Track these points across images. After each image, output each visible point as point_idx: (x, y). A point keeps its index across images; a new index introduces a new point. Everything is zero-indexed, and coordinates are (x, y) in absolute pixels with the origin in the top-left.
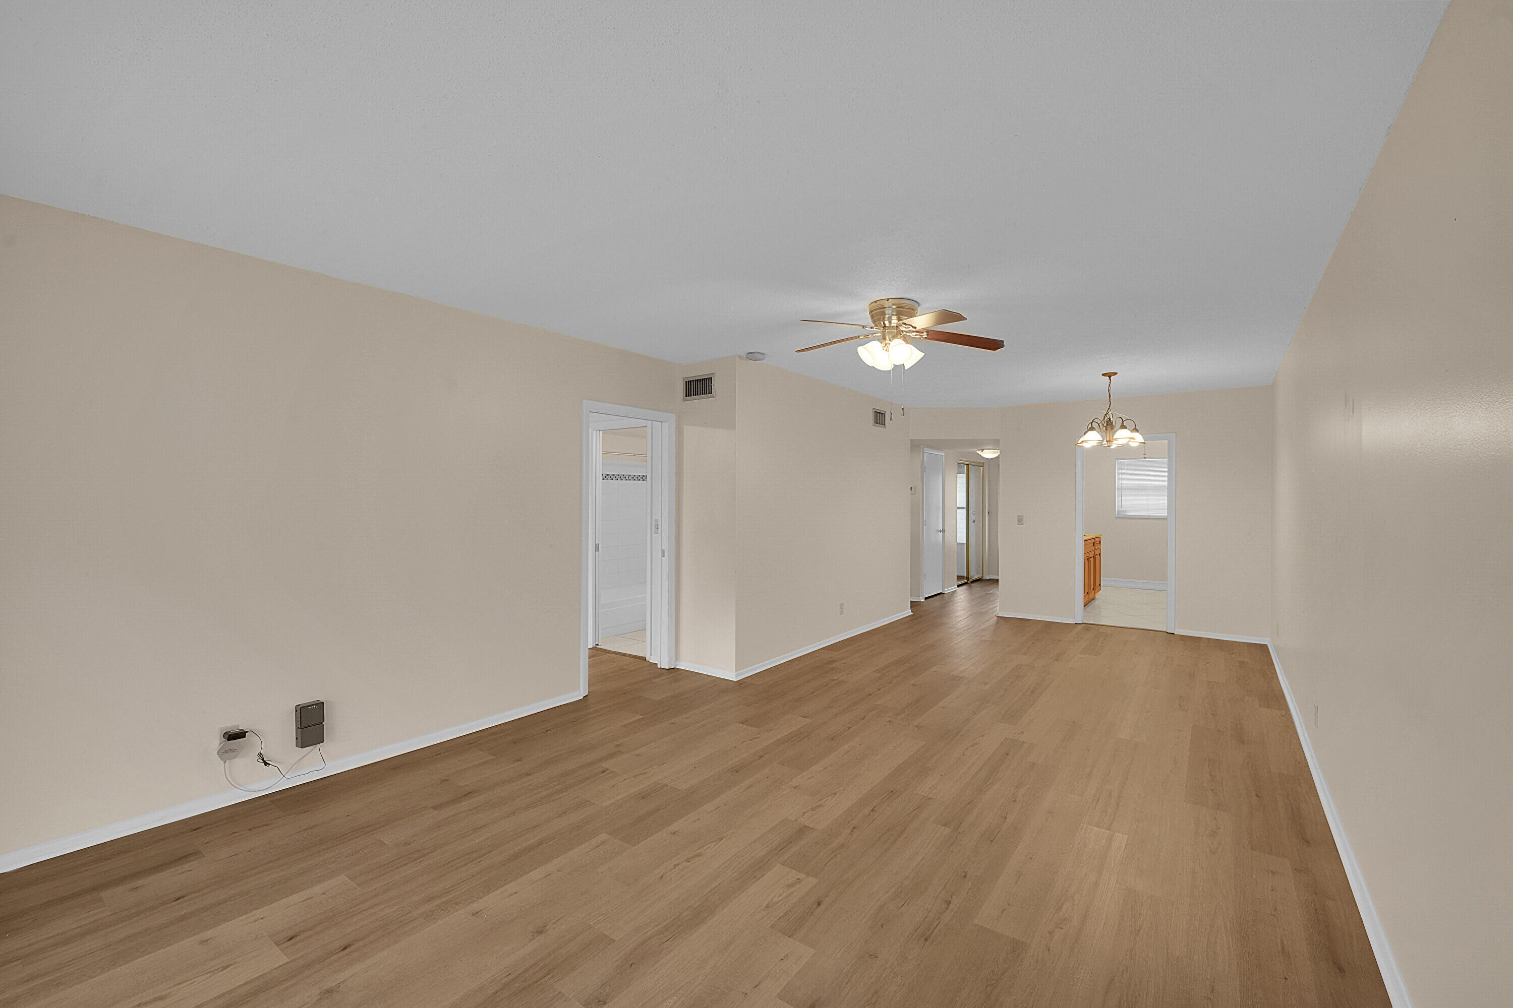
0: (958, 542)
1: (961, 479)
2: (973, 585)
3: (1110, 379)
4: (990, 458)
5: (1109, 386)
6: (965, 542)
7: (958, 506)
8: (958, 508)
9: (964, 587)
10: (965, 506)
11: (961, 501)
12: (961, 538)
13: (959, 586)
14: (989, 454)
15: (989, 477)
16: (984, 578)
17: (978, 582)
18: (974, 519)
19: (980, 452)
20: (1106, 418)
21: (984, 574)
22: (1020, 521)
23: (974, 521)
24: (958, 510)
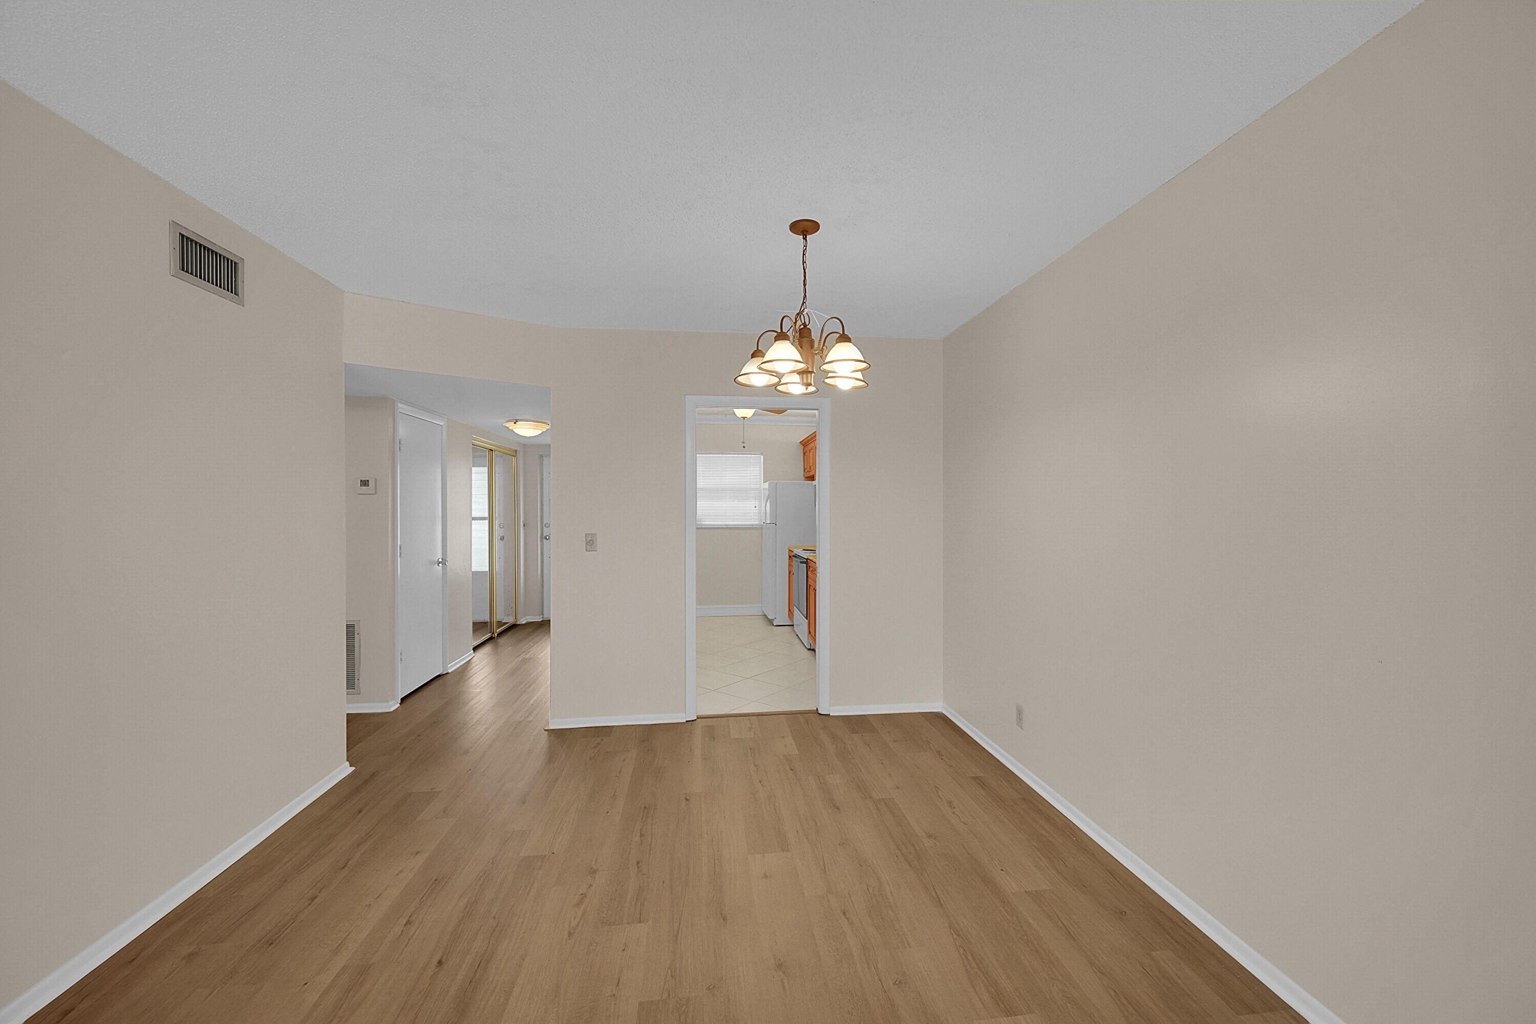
0: (473, 570)
1: (479, 476)
2: (502, 641)
3: (805, 239)
4: (528, 436)
5: (804, 254)
6: (487, 569)
7: (474, 515)
8: (474, 519)
9: (486, 649)
10: (486, 515)
11: (480, 507)
12: (480, 562)
13: (475, 649)
14: (527, 430)
15: (525, 473)
16: (518, 623)
17: (510, 633)
18: (502, 535)
19: (511, 425)
20: (799, 323)
21: (519, 616)
22: (591, 543)
23: (502, 538)
24: (473, 522)
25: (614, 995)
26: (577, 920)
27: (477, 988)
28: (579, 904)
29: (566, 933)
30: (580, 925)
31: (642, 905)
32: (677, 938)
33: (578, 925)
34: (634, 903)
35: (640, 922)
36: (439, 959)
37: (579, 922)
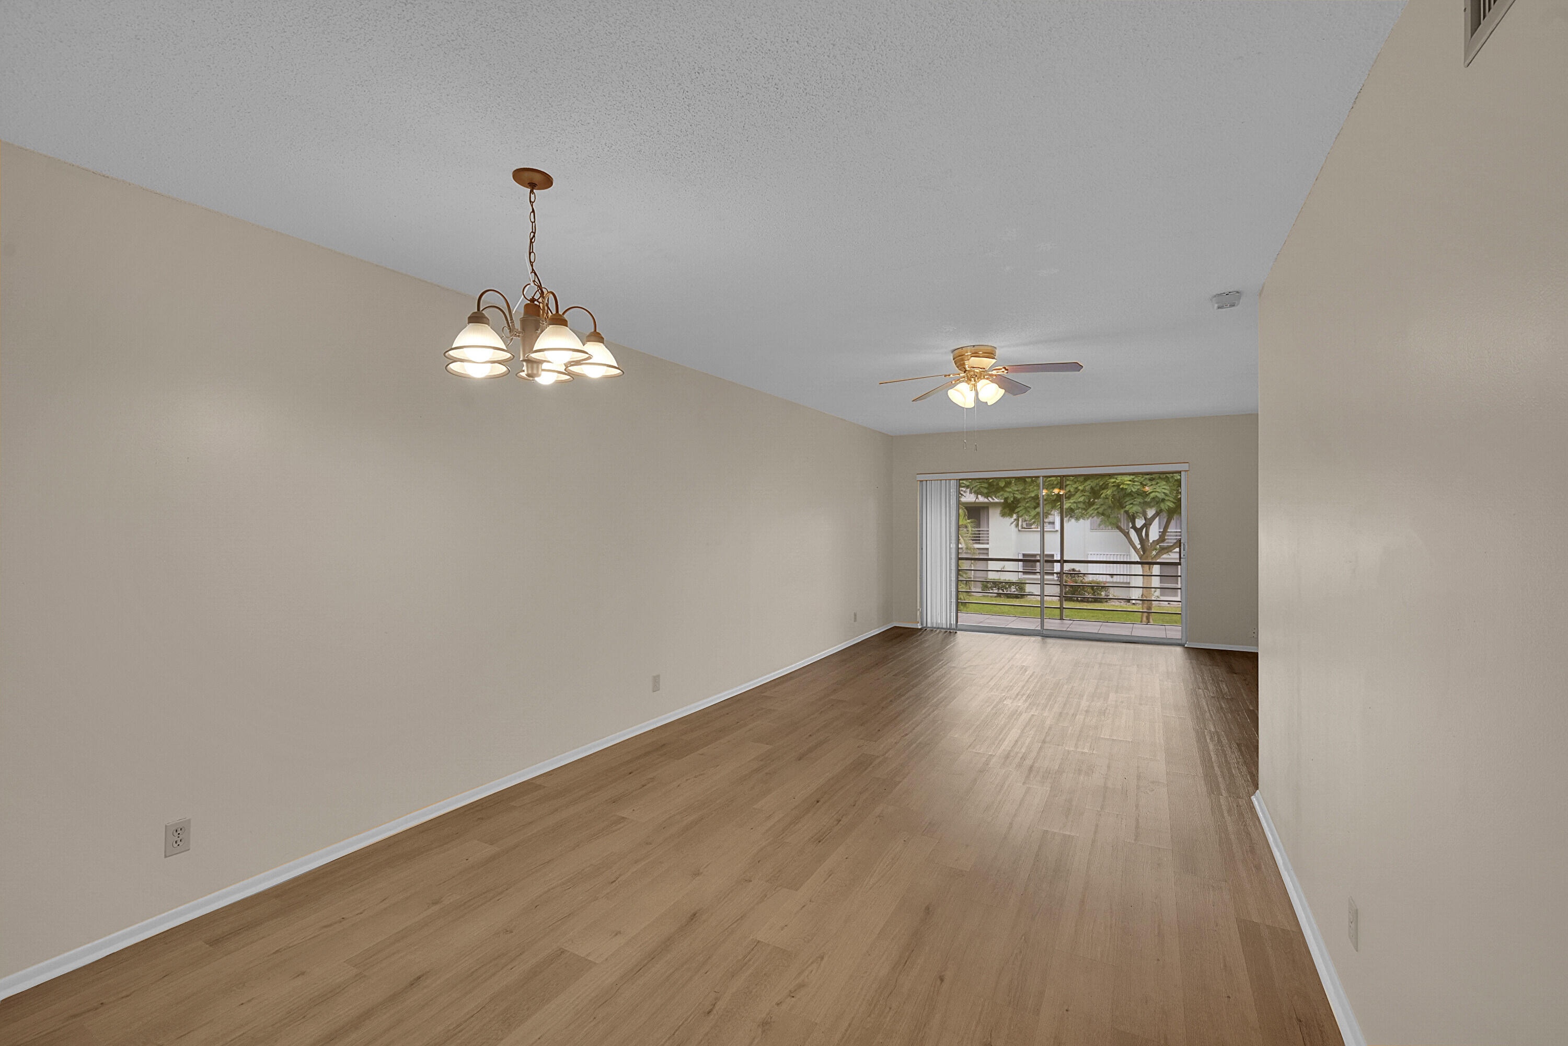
25: (810, 901)
26: (810, 968)
27: (908, 945)
28: (802, 986)
29: (826, 959)
30: (810, 962)
31: (745, 957)
32: (742, 917)
33: (812, 963)
34: (751, 963)
35: (759, 942)
36: (943, 983)
37: (809, 965)
